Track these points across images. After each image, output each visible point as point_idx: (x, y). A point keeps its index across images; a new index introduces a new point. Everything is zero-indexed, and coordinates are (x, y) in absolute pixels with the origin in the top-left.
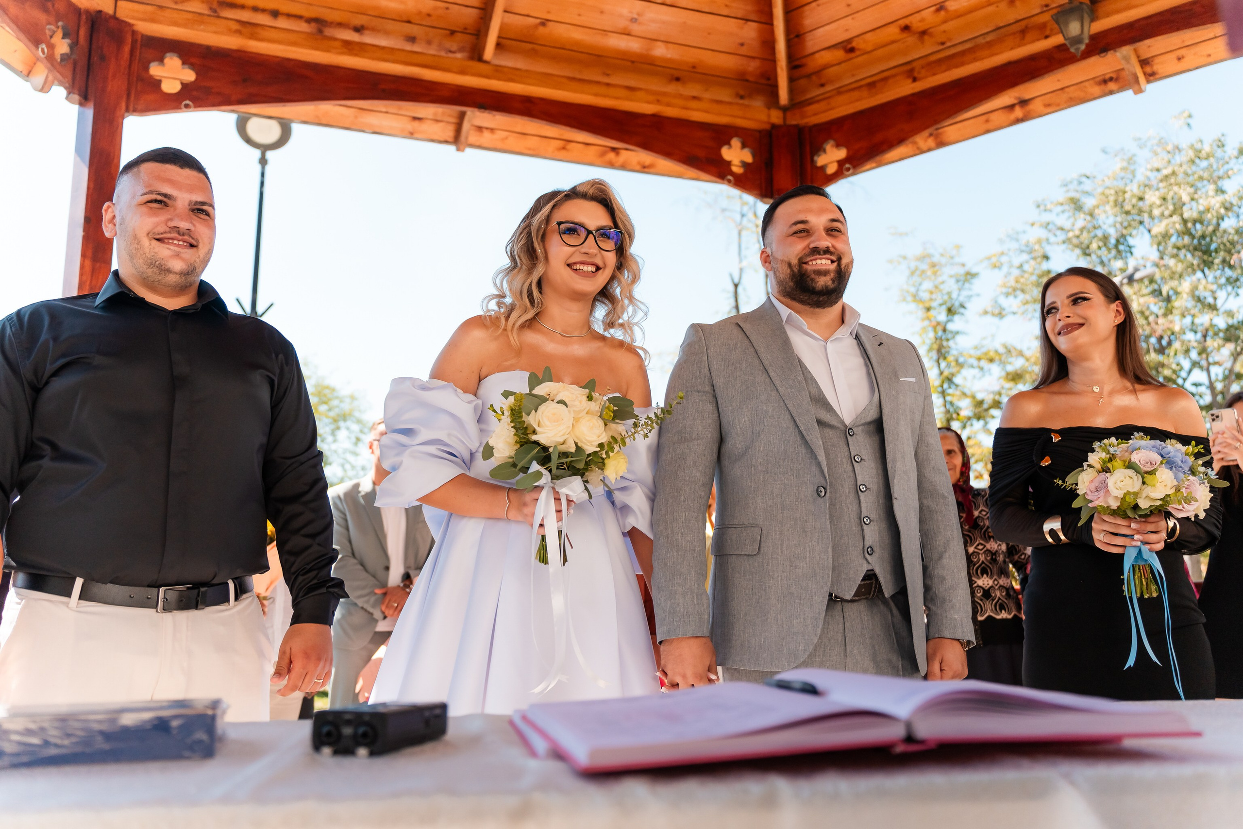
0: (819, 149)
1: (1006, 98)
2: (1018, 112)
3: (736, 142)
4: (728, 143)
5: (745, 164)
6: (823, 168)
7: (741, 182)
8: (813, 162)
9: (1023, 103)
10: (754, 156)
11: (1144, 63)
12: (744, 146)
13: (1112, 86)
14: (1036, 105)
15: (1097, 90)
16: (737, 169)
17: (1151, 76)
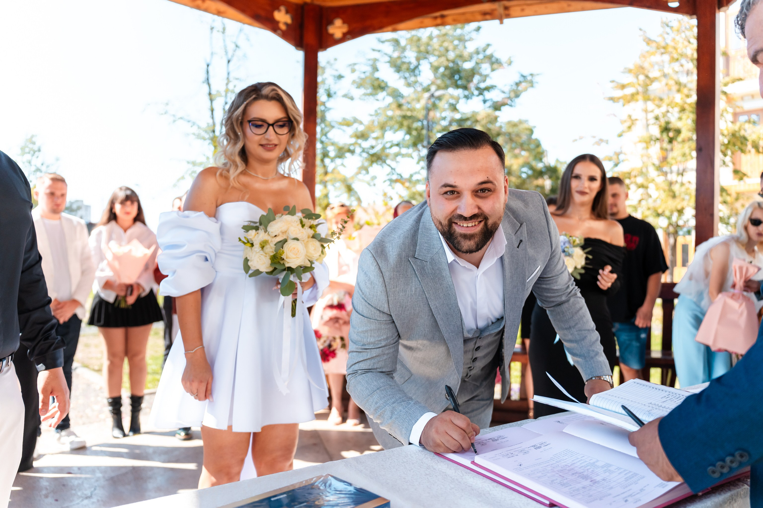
0: (331, 22)
1: (438, 14)
2: (439, 21)
3: (283, 9)
4: (278, 8)
5: (286, 24)
6: (332, 35)
7: (285, 35)
8: (326, 30)
9: (443, 16)
10: (293, 19)
11: (506, 8)
12: (287, 12)
13: (488, 17)
14: (449, 19)
15: (479, 17)
16: (283, 27)
17: (508, 16)
